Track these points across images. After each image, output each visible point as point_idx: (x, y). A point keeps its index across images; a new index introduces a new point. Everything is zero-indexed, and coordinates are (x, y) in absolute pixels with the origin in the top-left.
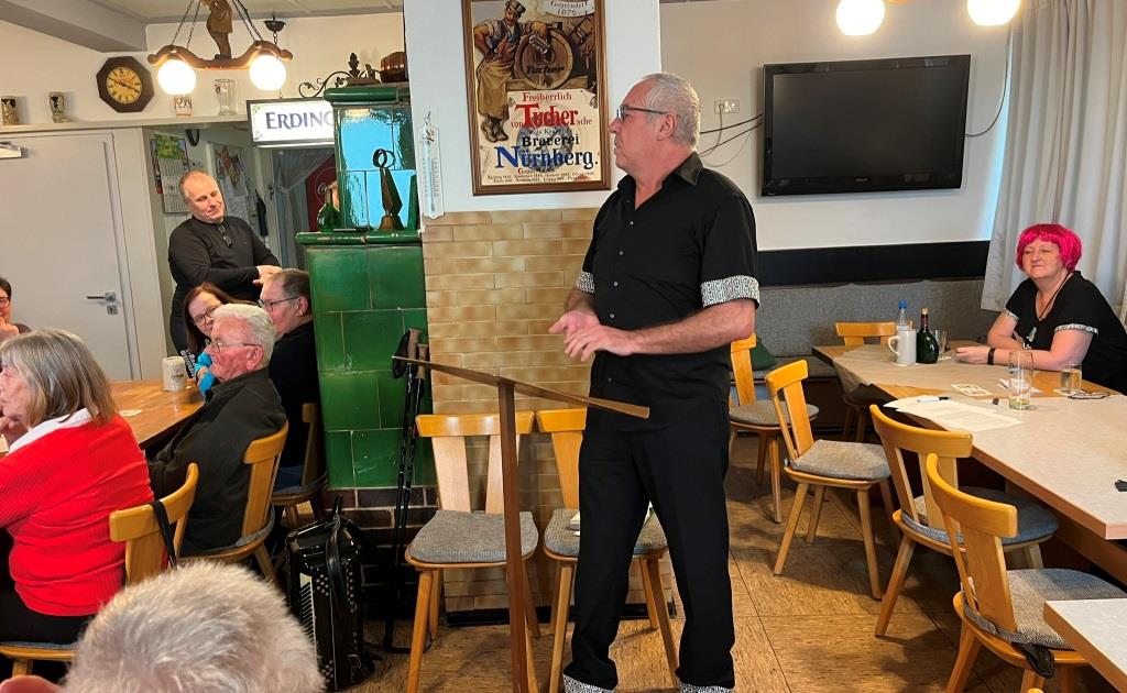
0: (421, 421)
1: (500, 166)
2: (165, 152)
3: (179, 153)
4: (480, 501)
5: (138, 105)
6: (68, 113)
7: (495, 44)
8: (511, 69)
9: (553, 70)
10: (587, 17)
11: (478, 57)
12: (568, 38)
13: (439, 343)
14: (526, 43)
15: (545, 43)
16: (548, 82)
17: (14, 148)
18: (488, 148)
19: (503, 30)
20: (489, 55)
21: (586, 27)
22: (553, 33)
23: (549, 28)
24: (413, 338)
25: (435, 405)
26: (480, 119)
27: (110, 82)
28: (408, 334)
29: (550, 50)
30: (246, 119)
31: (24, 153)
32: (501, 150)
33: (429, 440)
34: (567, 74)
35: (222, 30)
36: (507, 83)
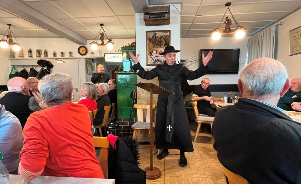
0: (135, 105)
1: (151, 60)
2: (89, 63)
3: (91, 64)
4: (145, 120)
5: (85, 54)
6: (72, 55)
7: (151, 40)
8: (154, 44)
9: (161, 44)
10: (168, 35)
11: (148, 42)
12: (164, 39)
13: (139, 92)
14: (157, 40)
15: (160, 40)
16: (160, 46)
17: (62, 61)
18: (149, 57)
19: (153, 37)
20: (150, 42)
21: (167, 37)
22: (161, 38)
23: (161, 37)
24: (134, 91)
25: (137, 103)
26: (148, 52)
27: (80, 50)
28: (133, 90)
29: (161, 41)
30: (104, 57)
31: (64, 62)
32: (151, 58)
33: (136, 109)
34: (164, 45)
35: (102, 39)
36: (153, 46)
